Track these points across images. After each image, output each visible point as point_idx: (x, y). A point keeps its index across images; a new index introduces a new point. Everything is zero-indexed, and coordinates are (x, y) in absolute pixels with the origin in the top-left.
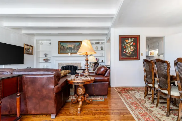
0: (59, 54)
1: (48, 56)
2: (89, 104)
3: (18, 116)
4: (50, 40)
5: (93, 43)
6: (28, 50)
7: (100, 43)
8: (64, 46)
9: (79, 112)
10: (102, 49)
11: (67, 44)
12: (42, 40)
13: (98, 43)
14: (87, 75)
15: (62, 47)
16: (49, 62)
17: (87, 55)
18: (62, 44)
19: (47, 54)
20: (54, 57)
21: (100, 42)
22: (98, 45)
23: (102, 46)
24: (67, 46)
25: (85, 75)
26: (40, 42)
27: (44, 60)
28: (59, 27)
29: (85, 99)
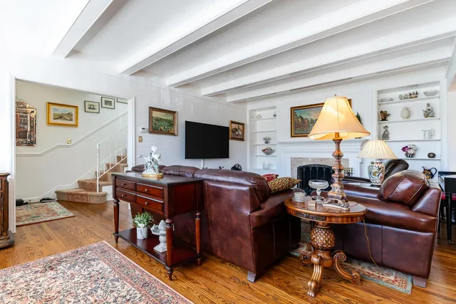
0: (292, 136)
1: (272, 142)
2: (347, 281)
3: (198, 252)
4: (275, 107)
5: (391, 100)
6: (237, 133)
7: (421, 95)
8: (304, 117)
9: (311, 294)
10: (429, 113)
11: (309, 112)
12: (260, 110)
13: (414, 96)
14: (338, 198)
15: (300, 120)
16: (272, 155)
17: (338, 141)
18: (298, 113)
19: (269, 139)
20: (280, 143)
21: (421, 91)
22: (410, 103)
23: (428, 105)
24: (312, 117)
25: (331, 197)
26: (258, 113)
27: (264, 151)
28: (291, 74)
29: (333, 262)
